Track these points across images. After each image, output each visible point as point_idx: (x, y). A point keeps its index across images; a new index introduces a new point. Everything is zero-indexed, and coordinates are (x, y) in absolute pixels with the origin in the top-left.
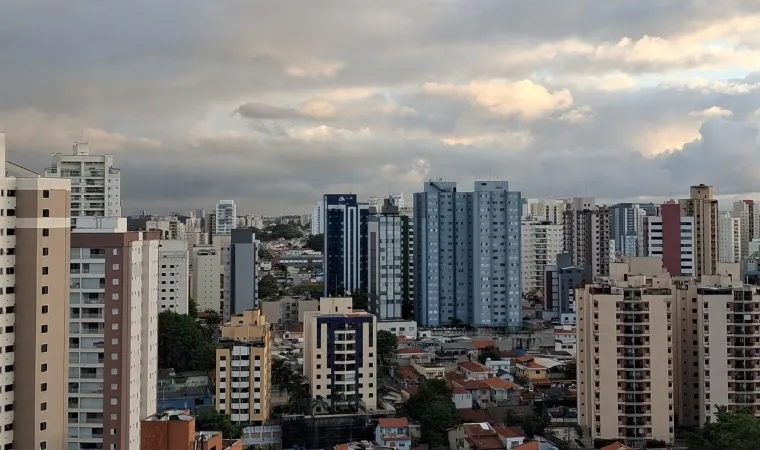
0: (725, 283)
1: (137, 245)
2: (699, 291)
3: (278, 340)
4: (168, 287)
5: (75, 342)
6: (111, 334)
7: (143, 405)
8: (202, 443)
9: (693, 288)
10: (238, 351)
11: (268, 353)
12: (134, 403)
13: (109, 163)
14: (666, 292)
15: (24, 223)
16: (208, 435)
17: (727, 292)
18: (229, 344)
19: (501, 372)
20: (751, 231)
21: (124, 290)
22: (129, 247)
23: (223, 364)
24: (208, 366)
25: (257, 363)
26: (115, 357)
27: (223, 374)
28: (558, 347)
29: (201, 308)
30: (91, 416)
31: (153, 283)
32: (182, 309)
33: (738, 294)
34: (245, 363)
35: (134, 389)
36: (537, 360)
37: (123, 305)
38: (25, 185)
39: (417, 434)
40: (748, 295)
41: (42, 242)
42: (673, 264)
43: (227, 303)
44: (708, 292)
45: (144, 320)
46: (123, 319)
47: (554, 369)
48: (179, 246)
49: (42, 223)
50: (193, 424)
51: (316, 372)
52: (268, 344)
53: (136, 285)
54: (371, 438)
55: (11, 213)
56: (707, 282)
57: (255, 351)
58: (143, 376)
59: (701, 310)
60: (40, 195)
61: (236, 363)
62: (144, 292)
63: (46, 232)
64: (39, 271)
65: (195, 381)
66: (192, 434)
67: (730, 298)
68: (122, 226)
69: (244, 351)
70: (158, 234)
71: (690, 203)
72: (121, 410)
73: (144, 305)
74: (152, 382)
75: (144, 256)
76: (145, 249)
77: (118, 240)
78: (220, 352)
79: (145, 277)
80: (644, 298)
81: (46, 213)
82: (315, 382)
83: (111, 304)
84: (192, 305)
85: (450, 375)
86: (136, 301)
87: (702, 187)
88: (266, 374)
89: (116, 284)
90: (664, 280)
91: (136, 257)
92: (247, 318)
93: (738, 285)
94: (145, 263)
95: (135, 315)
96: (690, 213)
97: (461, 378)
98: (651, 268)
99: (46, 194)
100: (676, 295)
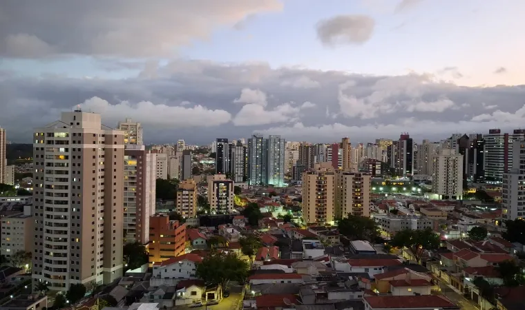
0: (353, 171)
1: (148, 155)
2: (344, 174)
3: (199, 189)
4: (159, 170)
5: (126, 189)
6: (138, 186)
7: (150, 210)
8: (172, 224)
9: (341, 173)
10: (184, 192)
11: (195, 193)
12: (147, 210)
13: (139, 125)
14: (333, 174)
15: (108, 146)
16: (174, 221)
17: (353, 174)
18: (182, 190)
19: (276, 200)
20: (362, 153)
21: (143, 171)
22: (146, 156)
23: (179, 197)
24: (174, 198)
25: (192, 197)
26: (140, 194)
27: (179, 201)
28: (296, 192)
29: (172, 177)
30: (132, 215)
31: (154, 168)
32: (165, 178)
33: (356, 175)
34: (187, 197)
35: (147, 205)
36: (289, 197)
37: (143, 176)
38: (108, 133)
39: (247, 221)
40: (360, 175)
41: (114, 153)
42: (335, 164)
43: (181, 175)
44: (347, 174)
45: (151, 181)
46: (143, 181)
47: (295, 200)
48: (164, 155)
49: (114, 146)
50: (168, 218)
51: (212, 200)
52: (196, 190)
53: (148, 169)
54: (232, 223)
55: (103, 142)
56: (347, 171)
57: (191, 192)
58: (150, 201)
59: (344, 180)
60: (114, 137)
61: (184, 197)
62: (151, 171)
63: (115, 150)
64: (113, 157)
65: (169, 203)
66: (168, 221)
67: (354, 176)
68: (143, 148)
69: (187, 192)
70: (156, 151)
71: (342, 144)
72: (143, 212)
73: (151, 176)
74: (154, 203)
75: (151, 159)
76: (151, 156)
77: (142, 153)
78: (178, 193)
79: (151, 167)
80: (326, 176)
81: (115, 143)
82: (212, 204)
83: (139, 176)
84: (168, 176)
85: (259, 201)
86: (148, 175)
87: (346, 138)
88: (195, 200)
89: (141, 168)
90: (332, 170)
91: (148, 159)
92: (188, 181)
93: (357, 172)
94: (151, 162)
95: (148, 180)
96: (342, 148)
97: (263, 202)
98: (327, 165)
99: (116, 136)
100: (336, 174)
